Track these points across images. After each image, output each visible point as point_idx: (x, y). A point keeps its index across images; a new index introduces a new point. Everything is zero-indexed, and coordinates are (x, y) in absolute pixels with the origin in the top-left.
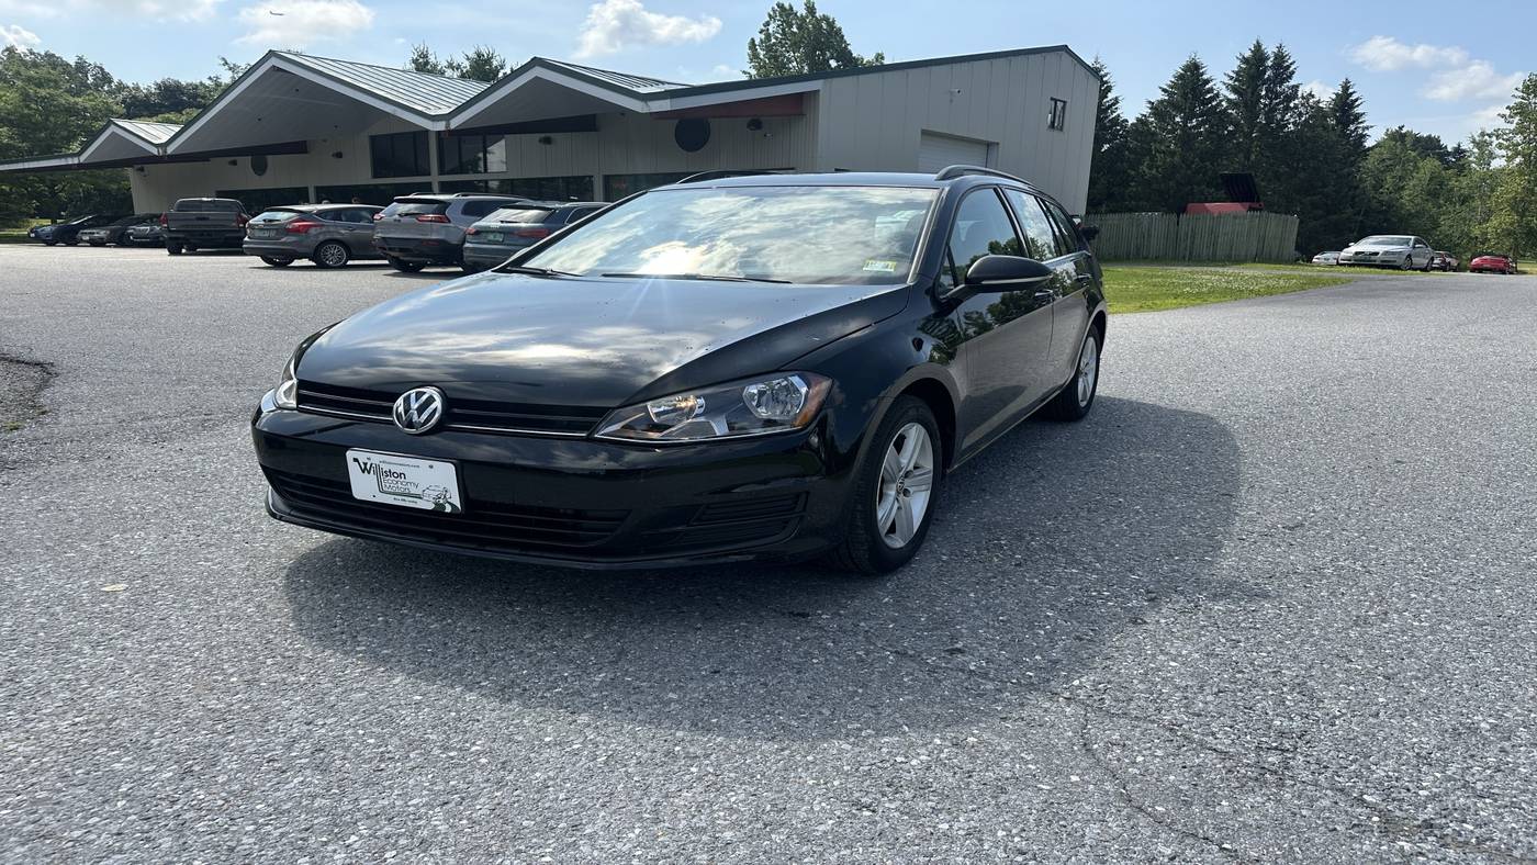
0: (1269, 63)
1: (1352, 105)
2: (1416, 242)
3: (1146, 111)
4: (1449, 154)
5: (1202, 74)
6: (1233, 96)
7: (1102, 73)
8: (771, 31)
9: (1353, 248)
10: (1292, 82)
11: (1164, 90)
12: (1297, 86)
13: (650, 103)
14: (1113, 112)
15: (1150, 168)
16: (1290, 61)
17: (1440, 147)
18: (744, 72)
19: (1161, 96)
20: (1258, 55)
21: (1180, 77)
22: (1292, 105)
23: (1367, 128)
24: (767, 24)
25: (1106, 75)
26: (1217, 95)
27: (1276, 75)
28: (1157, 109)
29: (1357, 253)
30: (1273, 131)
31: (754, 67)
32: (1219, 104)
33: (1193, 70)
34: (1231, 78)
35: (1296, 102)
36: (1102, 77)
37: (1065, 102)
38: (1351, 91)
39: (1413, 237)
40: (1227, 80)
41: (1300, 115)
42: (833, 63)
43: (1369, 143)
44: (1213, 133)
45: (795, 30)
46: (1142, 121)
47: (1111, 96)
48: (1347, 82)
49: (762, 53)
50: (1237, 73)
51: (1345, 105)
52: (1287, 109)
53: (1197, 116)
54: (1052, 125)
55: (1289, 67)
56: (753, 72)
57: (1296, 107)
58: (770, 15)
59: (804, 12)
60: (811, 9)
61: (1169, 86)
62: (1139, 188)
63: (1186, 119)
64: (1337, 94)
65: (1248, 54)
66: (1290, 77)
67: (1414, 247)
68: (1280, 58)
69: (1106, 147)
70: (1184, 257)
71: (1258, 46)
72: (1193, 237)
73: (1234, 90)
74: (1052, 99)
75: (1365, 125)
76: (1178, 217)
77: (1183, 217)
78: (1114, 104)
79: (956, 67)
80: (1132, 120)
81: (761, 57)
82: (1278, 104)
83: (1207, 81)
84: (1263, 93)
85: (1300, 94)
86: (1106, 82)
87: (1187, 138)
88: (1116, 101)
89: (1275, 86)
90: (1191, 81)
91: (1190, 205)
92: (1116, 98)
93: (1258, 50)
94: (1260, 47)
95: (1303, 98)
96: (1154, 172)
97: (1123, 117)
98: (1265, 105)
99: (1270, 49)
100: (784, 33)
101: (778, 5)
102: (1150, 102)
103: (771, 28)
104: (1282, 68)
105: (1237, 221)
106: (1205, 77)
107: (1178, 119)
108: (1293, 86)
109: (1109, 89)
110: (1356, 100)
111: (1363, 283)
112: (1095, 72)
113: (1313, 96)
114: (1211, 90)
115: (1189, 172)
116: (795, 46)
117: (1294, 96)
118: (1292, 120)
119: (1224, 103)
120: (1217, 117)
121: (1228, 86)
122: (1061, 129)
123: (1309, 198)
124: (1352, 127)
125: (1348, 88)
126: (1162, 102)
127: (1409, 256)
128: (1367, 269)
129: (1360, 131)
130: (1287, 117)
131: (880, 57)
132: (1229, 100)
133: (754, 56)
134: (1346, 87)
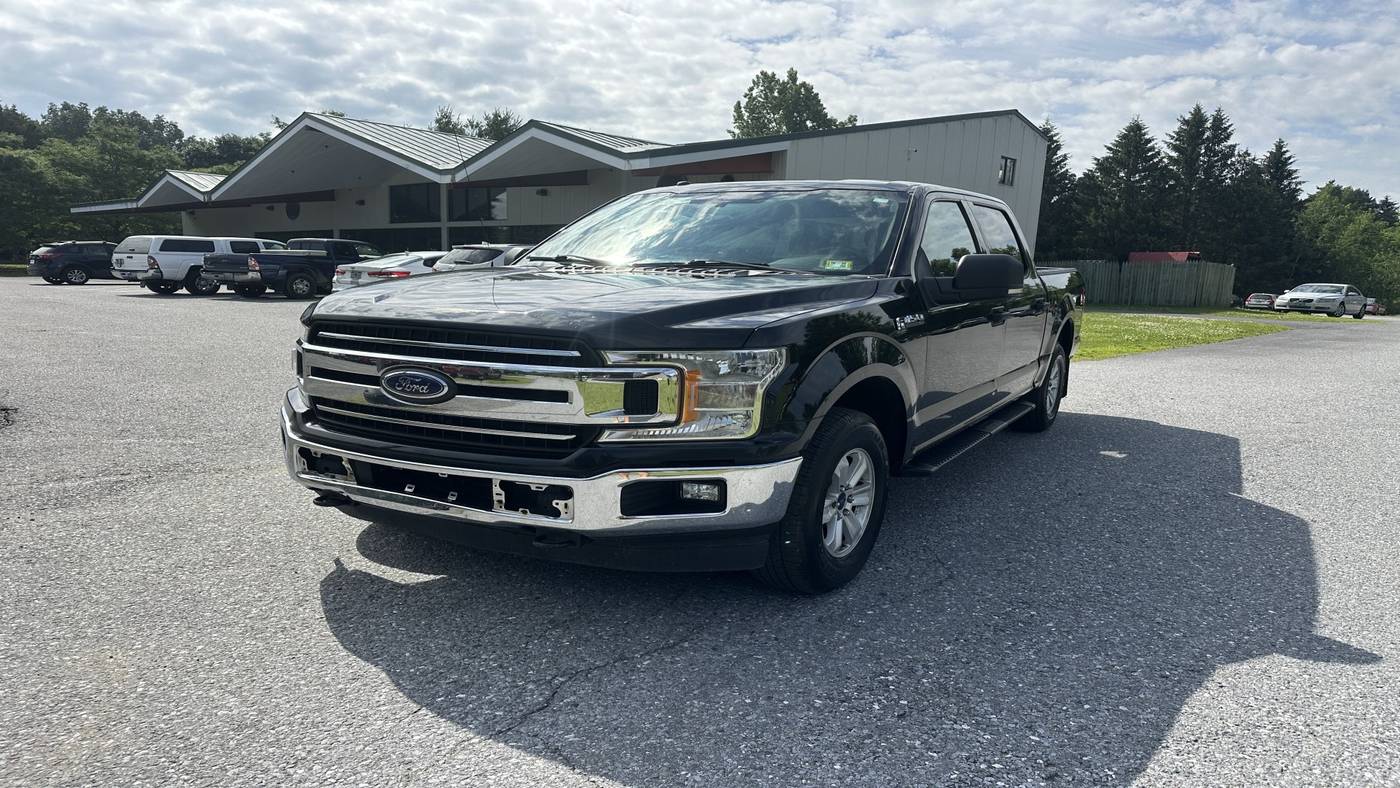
0: (1208, 125)
1: (1286, 162)
2: (1349, 290)
3: (1092, 166)
4: (1377, 206)
5: (1145, 134)
6: (1174, 154)
7: (1052, 133)
8: (754, 95)
9: (1289, 295)
10: (1230, 142)
11: (1109, 149)
12: (1235, 146)
13: (632, 162)
14: (1061, 168)
15: (1096, 218)
16: (1228, 124)
17: (1369, 200)
18: (729, 132)
19: (1105, 153)
20: (1198, 118)
21: (1124, 137)
22: (1229, 162)
23: (1300, 183)
24: (751, 89)
25: (1055, 136)
26: (1159, 153)
27: (1215, 136)
28: (1102, 165)
29: (1291, 300)
30: (1213, 186)
31: (738, 127)
32: (1161, 161)
33: (1136, 130)
34: (1172, 138)
35: (1233, 159)
36: (1052, 136)
37: (1015, 160)
38: (1284, 149)
39: (1346, 286)
40: (1168, 139)
41: (1237, 171)
42: (809, 124)
43: (1303, 197)
44: (1155, 186)
45: (776, 94)
46: (1089, 176)
47: (1060, 153)
48: (1281, 142)
49: (746, 115)
50: (1177, 133)
51: (1279, 162)
52: (1225, 165)
53: (1139, 172)
54: (1003, 181)
55: (1227, 128)
56: (737, 131)
57: (1233, 164)
58: (754, 81)
59: (786, 79)
60: (793, 76)
61: (1114, 145)
62: (1086, 236)
63: (1129, 175)
64: (1271, 153)
65: (1188, 117)
66: (1228, 137)
67: (1347, 295)
68: (1218, 120)
69: (1055, 198)
70: (1126, 302)
71: (1198, 110)
72: (1135, 283)
73: (1175, 148)
74: (1003, 157)
75: (1298, 180)
76: (1121, 265)
77: (1125, 265)
78: (1062, 161)
79: (914, 128)
80: (1079, 175)
81: (745, 118)
82: (1216, 161)
83: (1149, 141)
84: (1203, 151)
85: (1236, 153)
86: (1056, 141)
87: (1131, 190)
88: (1065, 157)
89: (1214, 144)
90: (1134, 141)
91: (1132, 254)
92: (1065, 155)
93: (1198, 112)
94: (1200, 110)
95: (1239, 155)
96: (1100, 221)
97: (1072, 172)
98: (1204, 162)
99: (1209, 113)
100: (766, 97)
101: (762, 73)
102: (1096, 159)
103: (755, 93)
104: (1220, 130)
105: (1177, 269)
106: (1147, 137)
107: (1122, 174)
108: (1230, 146)
109: (1058, 147)
110: (1290, 158)
111: (1299, 331)
112: (1046, 134)
113: (1249, 155)
114: (1152, 148)
115: (1133, 222)
116: (775, 110)
117: (1233, 155)
118: (1229, 176)
119: (1165, 160)
120: (1158, 172)
121: (1169, 144)
122: (1012, 184)
123: (1245, 246)
124: (1286, 182)
125: (1281, 147)
126: (1107, 159)
127: (1342, 303)
128: (1302, 316)
129: (1293, 186)
130: (1224, 173)
131: (853, 119)
132: (1170, 158)
133: (739, 117)
134: (1279, 146)
